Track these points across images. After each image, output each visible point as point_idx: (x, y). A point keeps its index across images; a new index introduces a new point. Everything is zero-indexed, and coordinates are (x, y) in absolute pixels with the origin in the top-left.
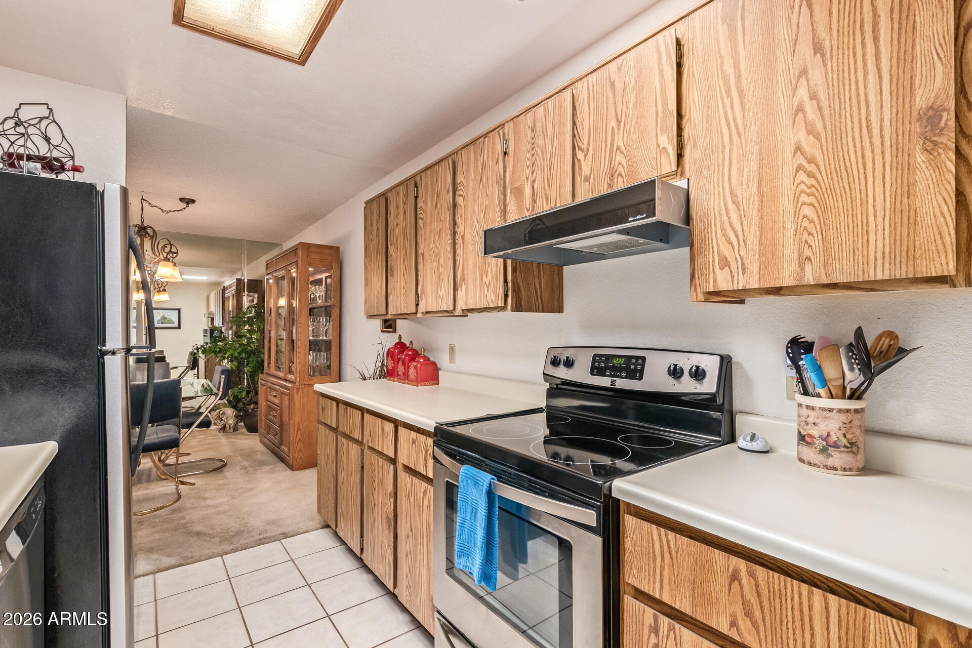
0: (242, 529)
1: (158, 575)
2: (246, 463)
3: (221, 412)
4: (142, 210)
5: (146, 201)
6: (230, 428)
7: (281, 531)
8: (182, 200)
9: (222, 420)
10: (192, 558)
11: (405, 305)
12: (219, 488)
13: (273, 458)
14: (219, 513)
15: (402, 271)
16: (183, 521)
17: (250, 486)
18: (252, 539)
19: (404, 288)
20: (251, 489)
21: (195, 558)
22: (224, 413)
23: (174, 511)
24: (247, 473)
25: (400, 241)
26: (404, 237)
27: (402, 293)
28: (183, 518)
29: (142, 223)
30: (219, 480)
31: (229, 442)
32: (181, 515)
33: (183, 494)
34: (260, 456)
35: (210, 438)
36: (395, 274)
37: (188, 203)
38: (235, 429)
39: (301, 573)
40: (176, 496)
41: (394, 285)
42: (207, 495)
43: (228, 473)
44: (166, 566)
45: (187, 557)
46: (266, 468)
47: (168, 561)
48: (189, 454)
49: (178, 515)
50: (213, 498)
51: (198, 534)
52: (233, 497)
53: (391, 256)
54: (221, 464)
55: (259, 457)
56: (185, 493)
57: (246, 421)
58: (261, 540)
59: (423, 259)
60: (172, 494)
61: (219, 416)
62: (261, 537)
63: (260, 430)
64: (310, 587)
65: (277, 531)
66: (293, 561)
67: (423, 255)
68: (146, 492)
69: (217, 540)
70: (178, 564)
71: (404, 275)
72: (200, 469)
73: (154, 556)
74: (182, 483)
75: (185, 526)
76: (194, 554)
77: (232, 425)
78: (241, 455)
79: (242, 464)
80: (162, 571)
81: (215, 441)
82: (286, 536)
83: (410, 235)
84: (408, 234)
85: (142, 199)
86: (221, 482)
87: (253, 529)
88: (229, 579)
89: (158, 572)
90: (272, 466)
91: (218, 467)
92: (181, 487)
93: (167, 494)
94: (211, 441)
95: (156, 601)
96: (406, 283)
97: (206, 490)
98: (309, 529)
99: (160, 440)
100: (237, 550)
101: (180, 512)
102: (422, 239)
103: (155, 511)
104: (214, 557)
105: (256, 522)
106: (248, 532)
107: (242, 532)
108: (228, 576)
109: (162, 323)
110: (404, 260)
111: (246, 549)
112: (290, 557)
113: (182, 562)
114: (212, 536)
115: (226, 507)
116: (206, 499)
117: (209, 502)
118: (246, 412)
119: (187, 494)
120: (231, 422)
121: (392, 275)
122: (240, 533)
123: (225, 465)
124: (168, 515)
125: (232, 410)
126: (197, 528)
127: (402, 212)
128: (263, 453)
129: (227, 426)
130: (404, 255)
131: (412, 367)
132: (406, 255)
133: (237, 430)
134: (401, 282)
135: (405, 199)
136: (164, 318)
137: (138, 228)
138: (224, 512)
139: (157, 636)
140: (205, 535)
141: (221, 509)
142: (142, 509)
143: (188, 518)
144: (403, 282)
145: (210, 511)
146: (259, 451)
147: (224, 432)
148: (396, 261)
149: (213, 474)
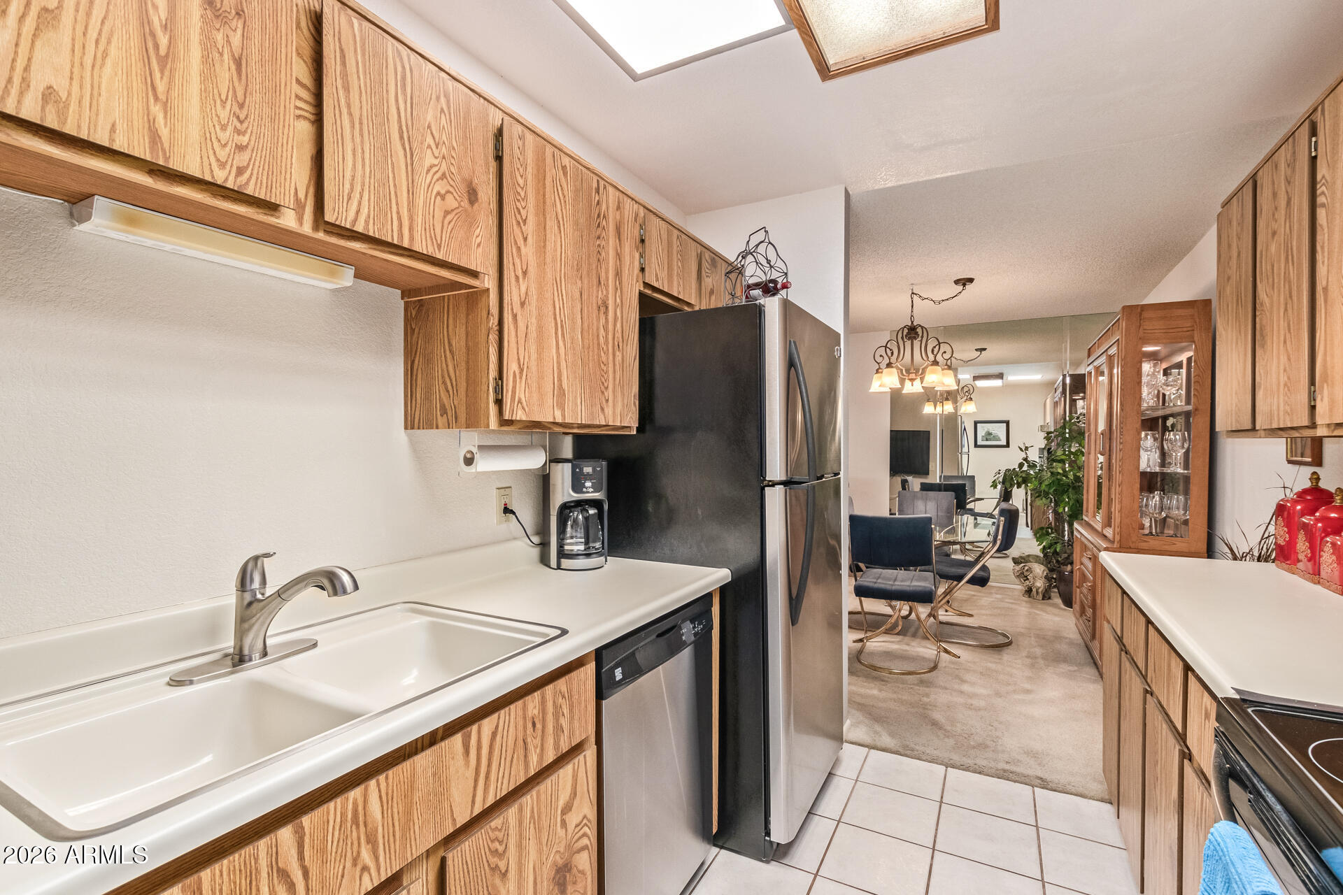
0: (989, 743)
1: (872, 751)
2: (1038, 651)
3: (1026, 568)
4: (912, 307)
5: (916, 294)
6: (1037, 592)
7: (1040, 774)
8: (957, 282)
9: (1028, 579)
10: (913, 750)
11: (1288, 408)
12: (986, 674)
13: (1082, 655)
14: (970, 707)
15: (1282, 333)
16: (925, 699)
17: (1028, 686)
18: (992, 764)
19: (1285, 370)
20: (1028, 692)
21: (916, 753)
22: (1030, 570)
23: (922, 682)
24: (1032, 666)
25: (1280, 269)
26: (1287, 258)
27: (1282, 384)
28: (927, 695)
29: (912, 322)
30: (991, 662)
31: (1030, 613)
32: (927, 690)
33: (941, 665)
34: (1065, 647)
35: (1007, 600)
36: (1269, 342)
37: (964, 285)
38: (1046, 596)
39: (1040, 855)
40: (932, 665)
41: (1266, 366)
42: (968, 677)
43: (1007, 656)
44: (884, 746)
45: (908, 746)
46: (1064, 668)
47: (886, 740)
48: (971, 616)
49: (923, 689)
50: (973, 684)
51: (935, 724)
52: (998, 694)
53: (1262, 304)
54: (1002, 640)
55: (1063, 647)
56: (944, 665)
57: (1061, 588)
58: (1005, 771)
59: (1326, 301)
60: (930, 660)
61: (1023, 573)
62: (1007, 767)
63: (1074, 606)
64: (1044, 886)
65: (1034, 770)
66: (1038, 830)
67: (1325, 289)
68: (907, 648)
69: (951, 742)
70: (894, 749)
71: (1285, 342)
72: (975, 639)
73: (878, 728)
74: (946, 651)
75: (924, 706)
76: (917, 747)
77: (1040, 590)
78: (1038, 636)
79: (1032, 650)
80: (877, 750)
81: (1013, 606)
82: (1044, 784)
83: (1299, 251)
84: (1295, 248)
85: (913, 293)
86: (993, 666)
87: (1003, 751)
88: (941, 802)
89: (873, 748)
90: (1076, 668)
91: (998, 644)
92: (943, 655)
93: (924, 658)
94: (1007, 605)
95: (857, 781)
96: (1289, 359)
97: (967, 670)
98: (1087, 792)
99: (911, 589)
100: (967, 769)
101: (928, 687)
102: (1323, 252)
103: (903, 674)
104: (937, 763)
105: (1011, 743)
106: (993, 751)
107: (987, 747)
108: (942, 797)
109: (987, 440)
110: (1286, 310)
111: (980, 773)
112: (1036, 821)
113: (901, 750)
114: (948, 734)
115: (982, 703)
116: (963, 681)
117: (966, 688)
118: (1061, 574)
119: (945, 667)
120: (1040, 584)
121: (1263, 346)
122: (982, 746)
123: (1010, 644)
124: (913, 684)
125: (1042, 568)
126: (937, 716)
127: (1283, 203)
128: (1071, 643)
129: (1034, 590)
130: (1286, 299)
131: (1328, 548)
132: (1291, 297)
133: (1050, 598)
134: (1279, 358)
135: (1289, 172)
136: (989, 434)
137: (908, 329)
138: (978, 709)
139: (839, 822)
140: (940, 728)
141: (975, 702)
142: (892, 668)
143: (932, 697)
144: (1283, 359)
145: (960, 700)
146: (1067, 638)
147: (1030, 597)
148: (1271, 313)
149: (990, 651)
